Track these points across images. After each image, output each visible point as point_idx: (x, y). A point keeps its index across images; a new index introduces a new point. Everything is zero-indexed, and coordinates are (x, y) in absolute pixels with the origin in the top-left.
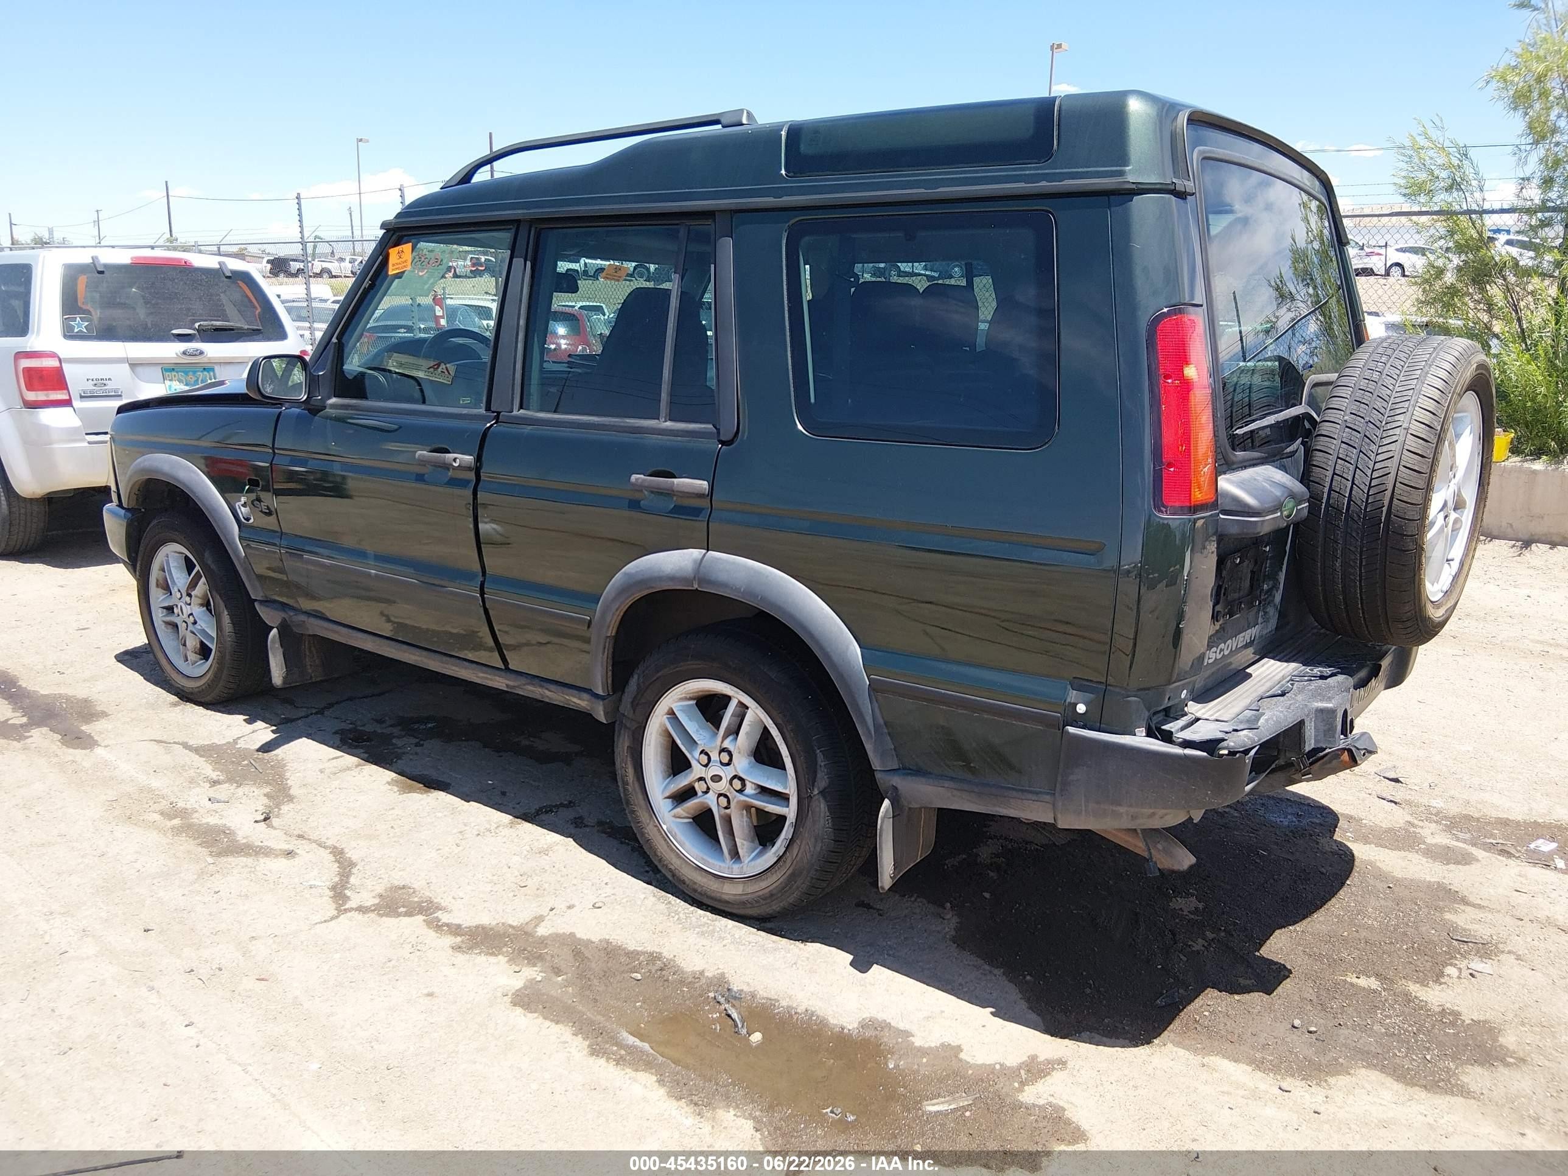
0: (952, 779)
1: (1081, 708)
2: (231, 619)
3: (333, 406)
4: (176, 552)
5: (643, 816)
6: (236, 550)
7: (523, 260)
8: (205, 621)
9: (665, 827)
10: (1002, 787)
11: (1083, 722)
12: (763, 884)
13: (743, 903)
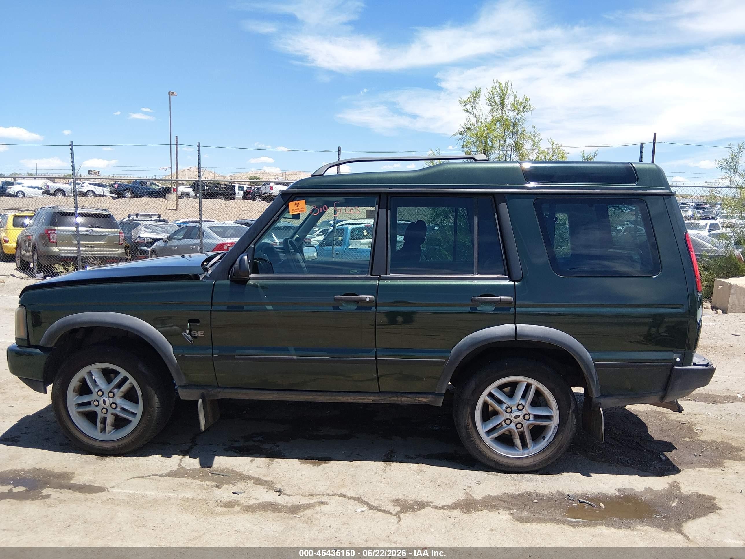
0: (622, 395)
1: (678, 360)
2: (159, 400)
3: (254, 278)
4: (96, 369)
5: (478, 441)
6: (171, 361)
7: (386, 210)
8: (127, 405)
9: (487, 444)
10: (643, 394)
11: (679, 364)
12: (544, 455)
13: (535, 465)
